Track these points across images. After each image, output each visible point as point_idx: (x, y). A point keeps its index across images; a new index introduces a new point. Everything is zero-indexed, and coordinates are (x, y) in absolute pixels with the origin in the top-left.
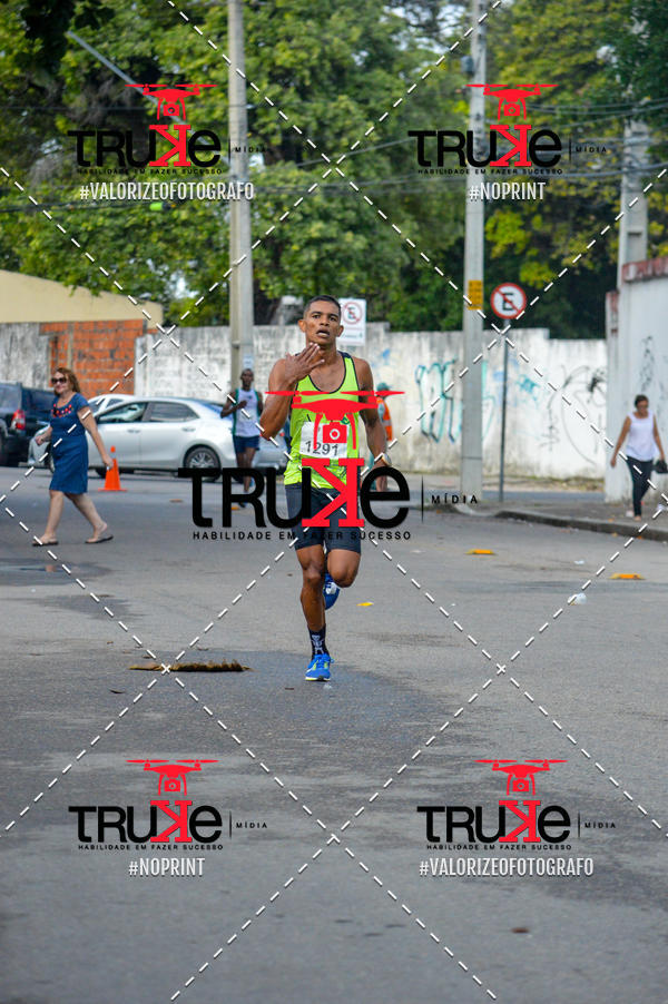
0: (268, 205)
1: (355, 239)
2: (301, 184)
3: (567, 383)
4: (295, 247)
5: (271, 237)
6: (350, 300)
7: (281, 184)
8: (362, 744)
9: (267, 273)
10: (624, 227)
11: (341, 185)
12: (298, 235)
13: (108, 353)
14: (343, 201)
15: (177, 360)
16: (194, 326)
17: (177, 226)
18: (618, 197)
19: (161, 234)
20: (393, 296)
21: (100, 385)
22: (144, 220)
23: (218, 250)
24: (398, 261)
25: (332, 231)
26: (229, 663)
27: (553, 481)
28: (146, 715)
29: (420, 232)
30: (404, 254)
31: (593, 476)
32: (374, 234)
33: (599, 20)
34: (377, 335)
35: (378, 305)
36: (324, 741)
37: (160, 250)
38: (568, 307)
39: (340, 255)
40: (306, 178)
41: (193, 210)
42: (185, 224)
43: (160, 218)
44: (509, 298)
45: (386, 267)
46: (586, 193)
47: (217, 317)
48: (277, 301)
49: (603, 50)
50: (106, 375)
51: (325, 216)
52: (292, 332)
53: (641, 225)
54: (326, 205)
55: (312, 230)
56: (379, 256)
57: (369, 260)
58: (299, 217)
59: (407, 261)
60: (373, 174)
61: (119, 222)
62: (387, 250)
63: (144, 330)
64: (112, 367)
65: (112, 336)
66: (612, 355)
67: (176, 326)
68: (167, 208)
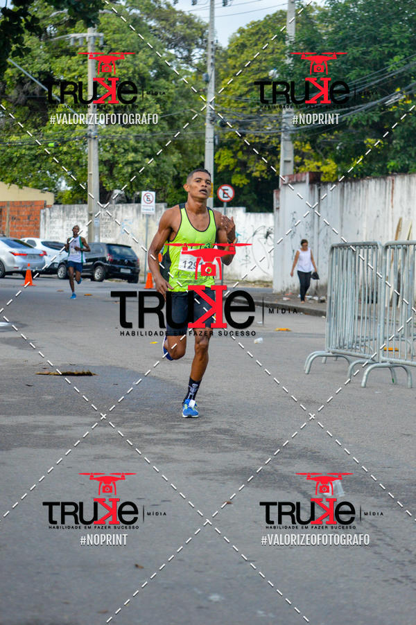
0: (107, 144)
2: (123, 134)
3: (254, 234)
4: (120, 165)
5: (108, 161)
6: (148, 192)
7: (113, 134)
8: (151, 412)
9: (106, 178)
10: (282, 157)
11: (143, 135)
12: (122, 160)
13: (27, 217)
14: (144, 143)
15: (61, 221)
16: (70, 204)
17: (62, 154)
18: (279, 143)
20: (169, 190)
21: (23, 233)
22: (45, 152)
23: (82, 166)
24: (171, 173)
25: (139, 158)
26: (86, 371)
27: (248, 282)
28: (44, 397)
29: (182, 159)
30: (175, 170)
31: (267, 280)
32: (159, 159)
33: (270, 57)
34: (161, 209)
35: (161, 195)
36: (133, 410)
38: (255, 197)
40: (126, 131)
41: (70, 147)
42: (66, 153)
43: (53, 150)
44: (226, 191)
45: (166, 176)
46: (264, 141)
47: (82, 199)
48: (111, 192)
49: (272, 72)
50: (26, 228)
51: (135, 150)
52: (119, 207)
53: (290, 157)
54: (136, 145)
55: (129, 157)
56: (162, 170)
57: (157, 172)
58: (123, 151)
59: (176, 173)
60: (159, 130)
61: (33, 152)
62: (166, 167)
63: (45, 206)
64: (28, 224)
65: (29, 208)
66: (277, 221)
67: (61, 204)
68: (57, 146)
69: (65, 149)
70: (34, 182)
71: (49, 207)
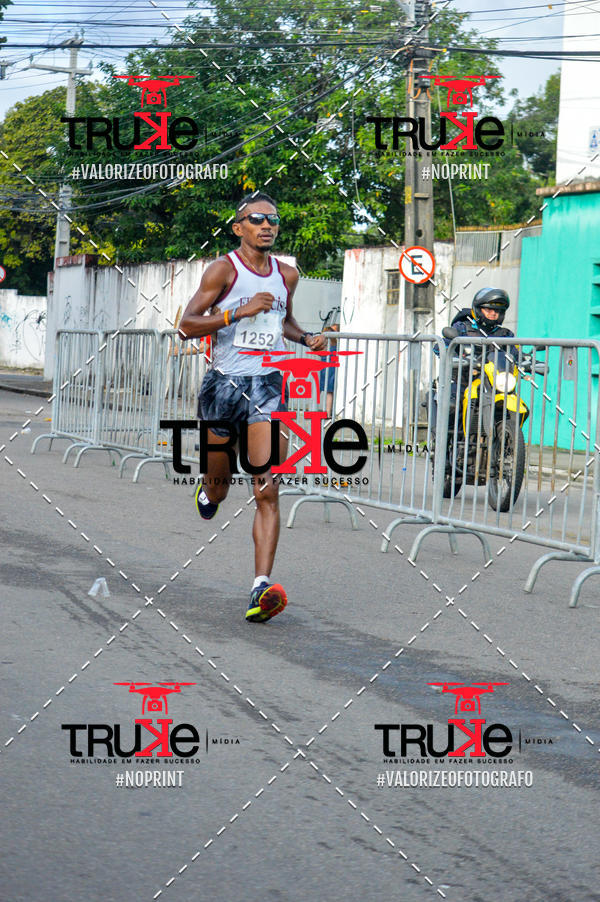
3: (26, 318)
10: (58, 238)
18: (55, 223)
27: (16, 369)
31: (38, 367)
33: (48, 134)
38: (28, 279)
46: (39, 220)
49: (49, 149)
53: (66, 238)
66: (50, 305)
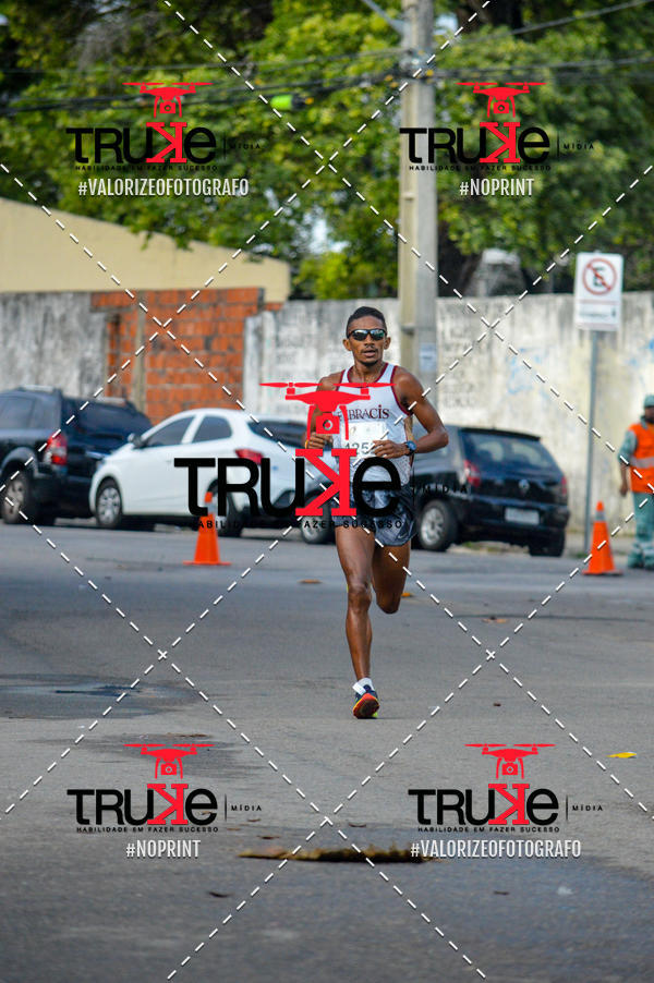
0: (465, 99)
1: (607, 155)
2: (518, 63)
6: (597, 255)
7: (486, 65)
9: (461, 211)
11: (586, 64)
13: (201, 342)
14: (588, 92)
15: (313, 353)
17: (315, 133)
19: (289, 148)
21: (188, 393)
22: (261, 125)
23: (379, 174)
25: (570, 139)
26: (400, 847)
28: (268, 933)
32: (638, 145)
34: (641, 312)
35: (642, 264)
37: (287, 174)
39: (581, 181)
40: (530, 53)
41: (342, 107)
42: (329, 130)
43: (288, 121)
47: (378, 283)
48: (476, 258)
51: (559, 117)
52: (501, 307)
54: (560, 98)
60: (639, 45)
61: (222, 127)
63: (257, 303)
64: (207, 365)
65: (208, 314)
67: (310, 298)
68: (299, 106)
69: (326, 116)
70: (224, 227)
71: (274, 308)
